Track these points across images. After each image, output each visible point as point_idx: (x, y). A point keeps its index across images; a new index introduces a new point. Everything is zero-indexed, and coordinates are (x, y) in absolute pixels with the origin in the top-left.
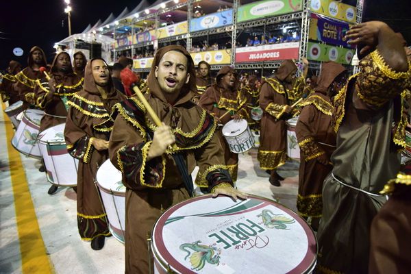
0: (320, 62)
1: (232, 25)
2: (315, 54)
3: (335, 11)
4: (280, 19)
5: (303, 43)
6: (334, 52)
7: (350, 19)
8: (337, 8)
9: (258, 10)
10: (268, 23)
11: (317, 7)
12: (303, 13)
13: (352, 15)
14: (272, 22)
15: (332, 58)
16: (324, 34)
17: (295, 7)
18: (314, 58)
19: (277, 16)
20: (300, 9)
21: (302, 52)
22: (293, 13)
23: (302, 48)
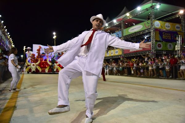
0: (163, 51)
1: (121, 37)
2: (159, 47)
3: (169, 27)
4: (141, 33)
5: (152, 42)
6: (170, 46)
7: (178, 30)
8: (170, 25)
9: (132, 30)
10: (136, 35)
11: (158, 26)
12: (151, 29)
13: (179, 28)
14: (138, 34)
15: (169, 48)
16: (163, 38)
17: (147, 27)
18: (159, 49)
19: (140, 32)
20: (150, 27)
21: (152, 46)
22: (147, 29)
23: (152, 44)
